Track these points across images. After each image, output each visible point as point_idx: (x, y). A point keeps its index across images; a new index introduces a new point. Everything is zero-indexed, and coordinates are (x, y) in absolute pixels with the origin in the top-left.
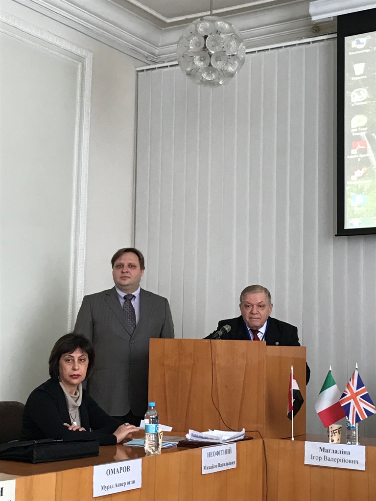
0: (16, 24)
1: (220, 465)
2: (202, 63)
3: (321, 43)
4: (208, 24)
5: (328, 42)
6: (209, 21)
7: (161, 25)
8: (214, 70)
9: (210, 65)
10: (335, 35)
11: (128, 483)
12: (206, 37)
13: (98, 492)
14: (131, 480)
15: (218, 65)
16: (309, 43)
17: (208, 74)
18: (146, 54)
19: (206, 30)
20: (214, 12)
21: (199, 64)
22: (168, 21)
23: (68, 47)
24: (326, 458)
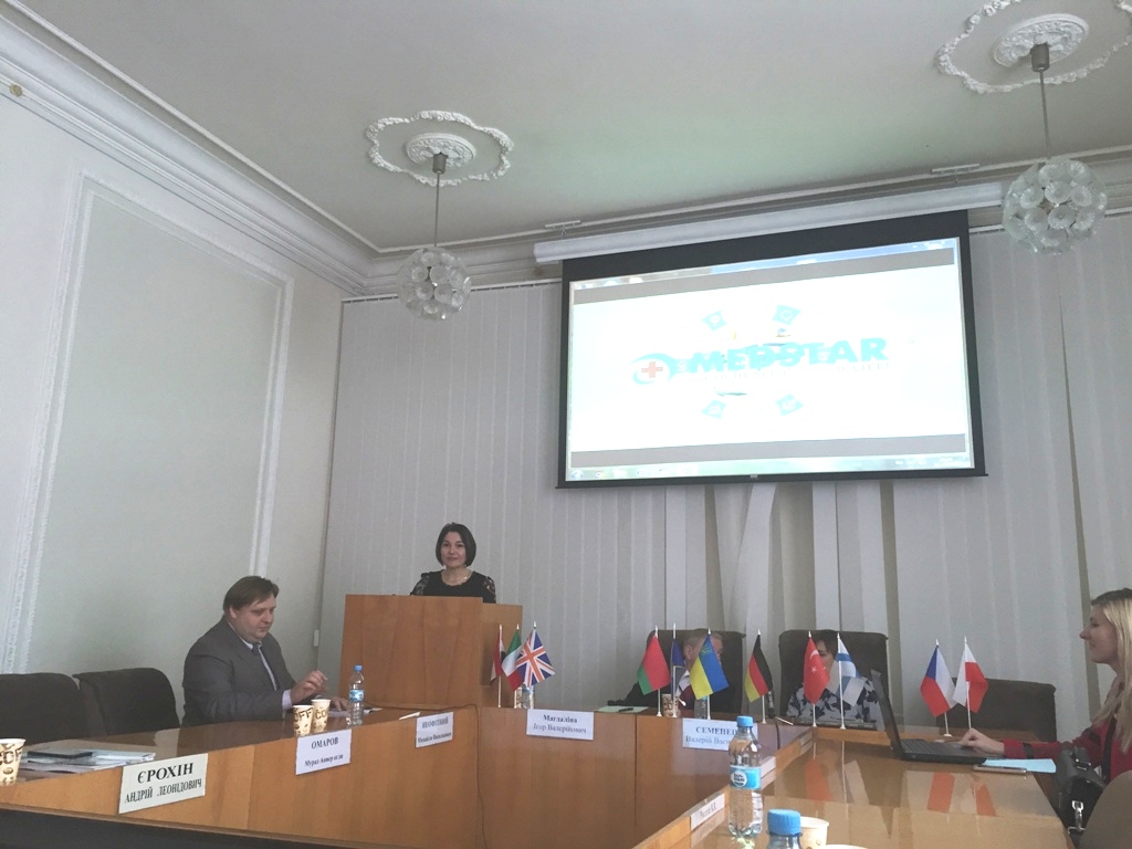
0: (210, 239)
1: (435, 737)
2: (424, 295)
3: (547, 286)
4: (432, 255)
5: (552, 286)
6: (434, 251)
7: (372, 255)
8: (437, 303)
9: (433, 297)
10: (560, 280)
11: (336, 758)
12: (429, 268)
13: (301, 769)
14: (338, 754)
15: (442, 299)
16: (532, 285)
17: (432, 307)
19: (430, 260)
20: (438, 245)
21: (421, 295)
22: (381, 251)
23: (268, 269)
24: (550, 727)
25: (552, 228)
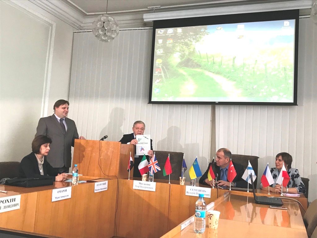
1: (101, 189)
2: (102, 32)
3: (147, 30)
5: (149, 30)
6: (106, 16)
7: (85, 15)
9: (105, 34)
10: (152, 28)
11: (66, 196)
13: (54, 200)
15: (108, 34)
16: (142, 29)
17: (104, 37)
18: (78, 26)
19: (104, 20)
20: (108, 13)
22: (88, 14)
24: (141, 187)
25: (150, 8)
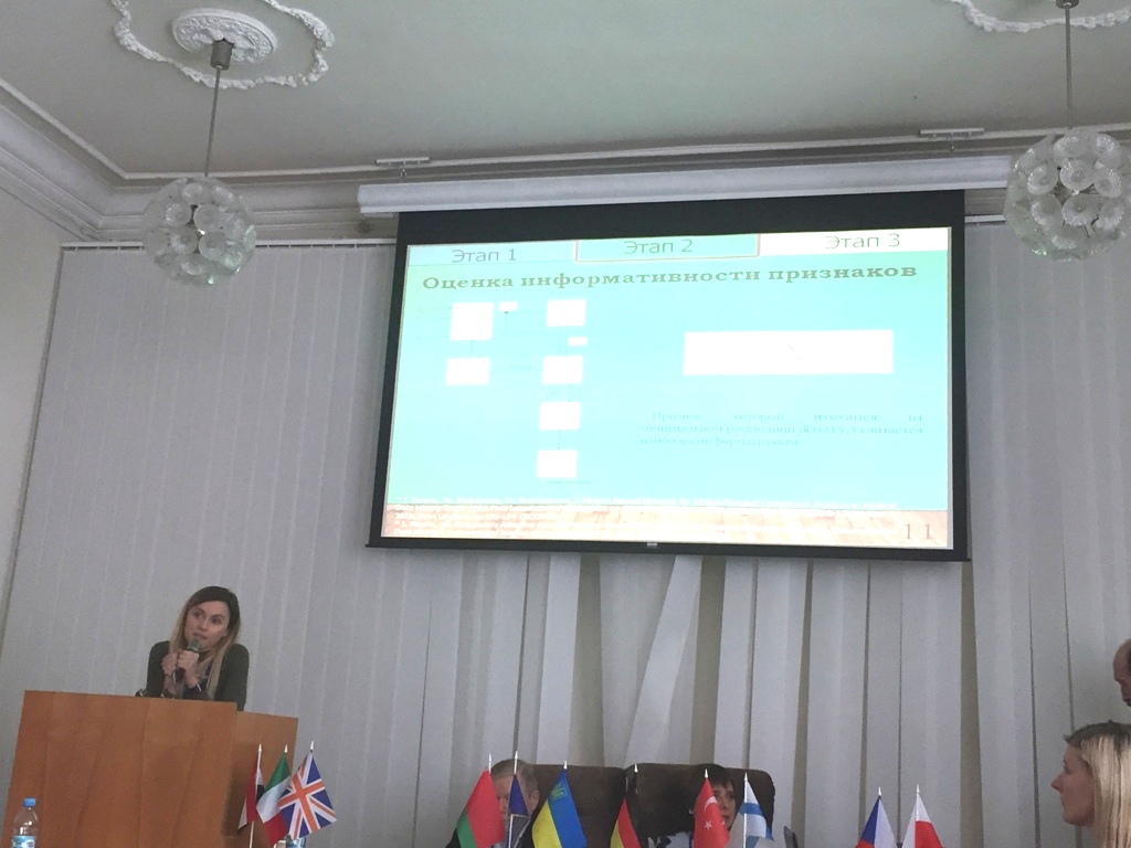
2: (183, 246)
3: (374, 249)
4: (200, 188)
5: (381, 249)
6: (203, 184)
8: (203, 261)
9: (197, 251)
12: (194, 207)
15: (210, 253)
16: (352, 246)
17: (194, 265)
18: (81, 222)
19: (196, 196)
21: (178, 245)
22: (127, 176)
25: (386, 164)
